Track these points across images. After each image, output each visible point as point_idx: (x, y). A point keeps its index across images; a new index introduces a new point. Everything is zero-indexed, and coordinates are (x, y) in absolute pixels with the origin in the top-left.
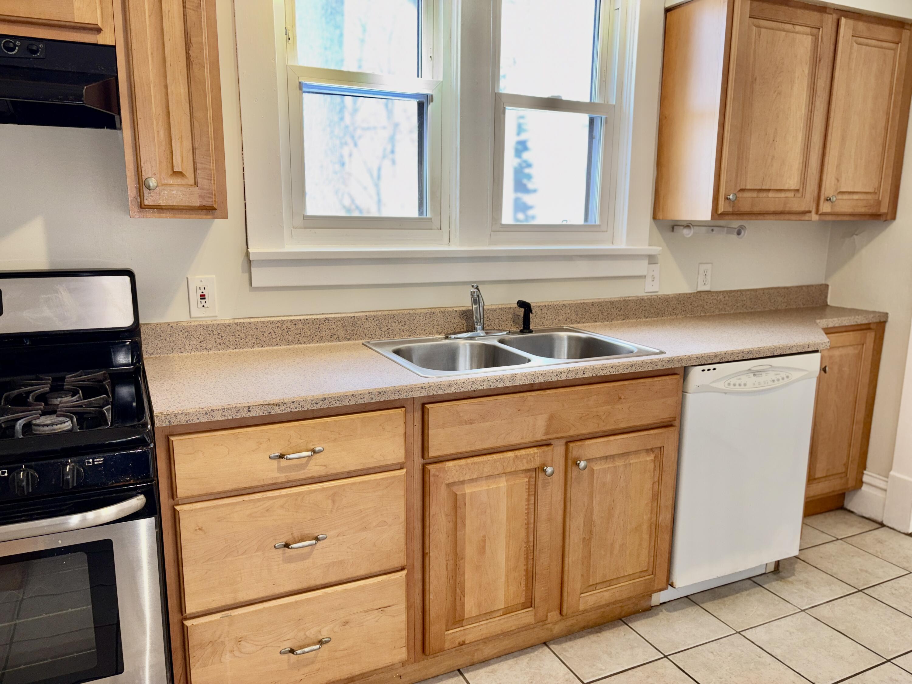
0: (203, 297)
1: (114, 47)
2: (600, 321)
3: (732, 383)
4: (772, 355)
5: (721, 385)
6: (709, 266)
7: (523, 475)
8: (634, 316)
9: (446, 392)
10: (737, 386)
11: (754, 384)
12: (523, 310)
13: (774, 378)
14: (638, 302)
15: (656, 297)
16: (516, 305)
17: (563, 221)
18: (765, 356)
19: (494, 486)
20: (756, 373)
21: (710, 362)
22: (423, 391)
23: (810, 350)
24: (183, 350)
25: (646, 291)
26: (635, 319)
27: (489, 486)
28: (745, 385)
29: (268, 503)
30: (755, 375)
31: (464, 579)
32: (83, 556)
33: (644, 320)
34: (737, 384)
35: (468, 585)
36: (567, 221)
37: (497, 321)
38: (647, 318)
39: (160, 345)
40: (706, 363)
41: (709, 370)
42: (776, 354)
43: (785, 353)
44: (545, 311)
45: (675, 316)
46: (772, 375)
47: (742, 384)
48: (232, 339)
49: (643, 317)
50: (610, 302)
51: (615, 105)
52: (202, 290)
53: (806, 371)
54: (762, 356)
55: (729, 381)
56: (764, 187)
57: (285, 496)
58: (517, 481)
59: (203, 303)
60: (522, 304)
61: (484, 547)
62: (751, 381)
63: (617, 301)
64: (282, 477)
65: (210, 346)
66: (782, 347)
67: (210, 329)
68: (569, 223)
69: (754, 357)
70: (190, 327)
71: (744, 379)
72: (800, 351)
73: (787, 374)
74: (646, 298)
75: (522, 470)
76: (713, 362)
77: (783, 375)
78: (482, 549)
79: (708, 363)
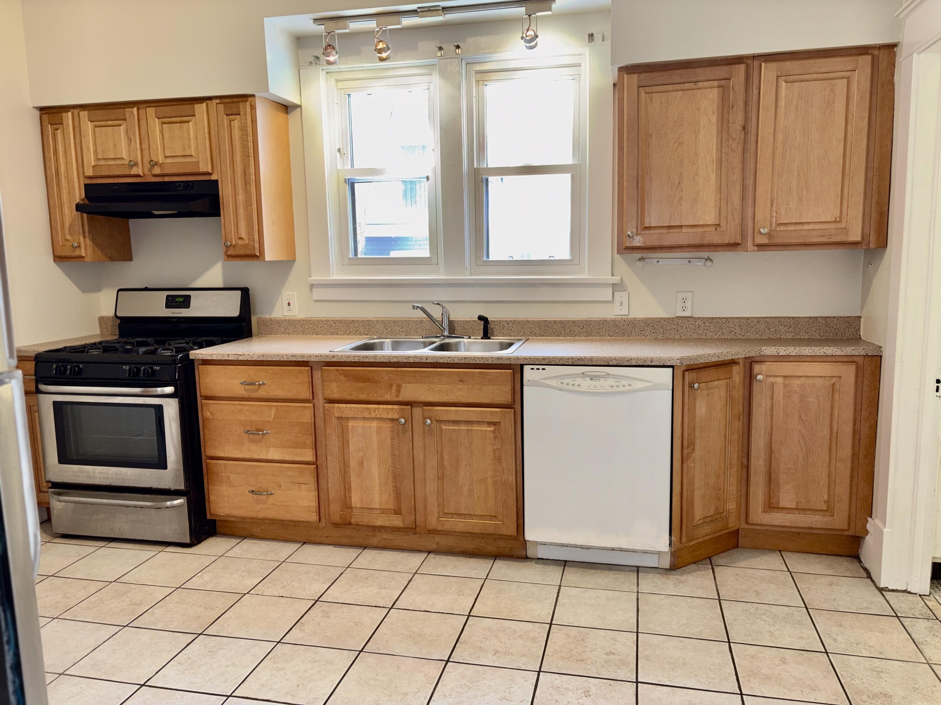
0: (289, 304)
1: (217, 180)
2: (563, 336)
3: (565, 383)
4: (607, 364)
5: (553, 383)
6: (689, 295)
7: (389, 422)
8: (597, 334)
9: (331, 360)
10: (570, 386)
11: (589, 386)
12: (483, 322)
13: (614, 384)
14: (601, 323)
15: (621, 319)
16: (477, 319)
17: (550, 257)
18: (598, 364)
19: (368, 425)
20: (593, 378)
21: (539, 363)
22: (317, 358)
23: (654, 364)
24: (277, 333)
25: (615, 314)
26: (598, 336)
27: (364, 424)
28: (579, 385)
29: (241, 407)
30: (591, 379)
31: (350, 480)
32: (153, 410)
33: (608, 338)
34: (571, 384)
35: (353, 485)
36: (553, 257)
37: (471, 330)
38: (612, 336)
39: (266, 330)
40: (534, 363)
41: (538, 369)
42: (611, 364)
43: (622, 364)
44: (511, 325)
45: (643, 337)
46: (611, 381)
47: (576, 384)
48: (301, 329)
49: (607, 335)
50: (572, 321)
51: (581, 165)
52: (289, 300)
53: (653, 383)
54: (595, 364)
55: (562, 381)
56: (673, 224)
57: (249, 405)
58: (384, 425)
59: (289, 308)
60: (481, 318)
61: (363, 463)
62: (586, 384)
63: (578, 321)
64: (246, 394)
65: (290, 332)
66: (618, 359)
67: (290, 322)
68: (555, 258)
69: (586, 364)
70: (280, 320)
71: (579, 381)
72: (641, 364)
73: (630, 383)
74: (609, 319)
75: (389, 419)
76: (541, 363)
77: (625, 382)
78: (361, 464)
79: (536, 363)
